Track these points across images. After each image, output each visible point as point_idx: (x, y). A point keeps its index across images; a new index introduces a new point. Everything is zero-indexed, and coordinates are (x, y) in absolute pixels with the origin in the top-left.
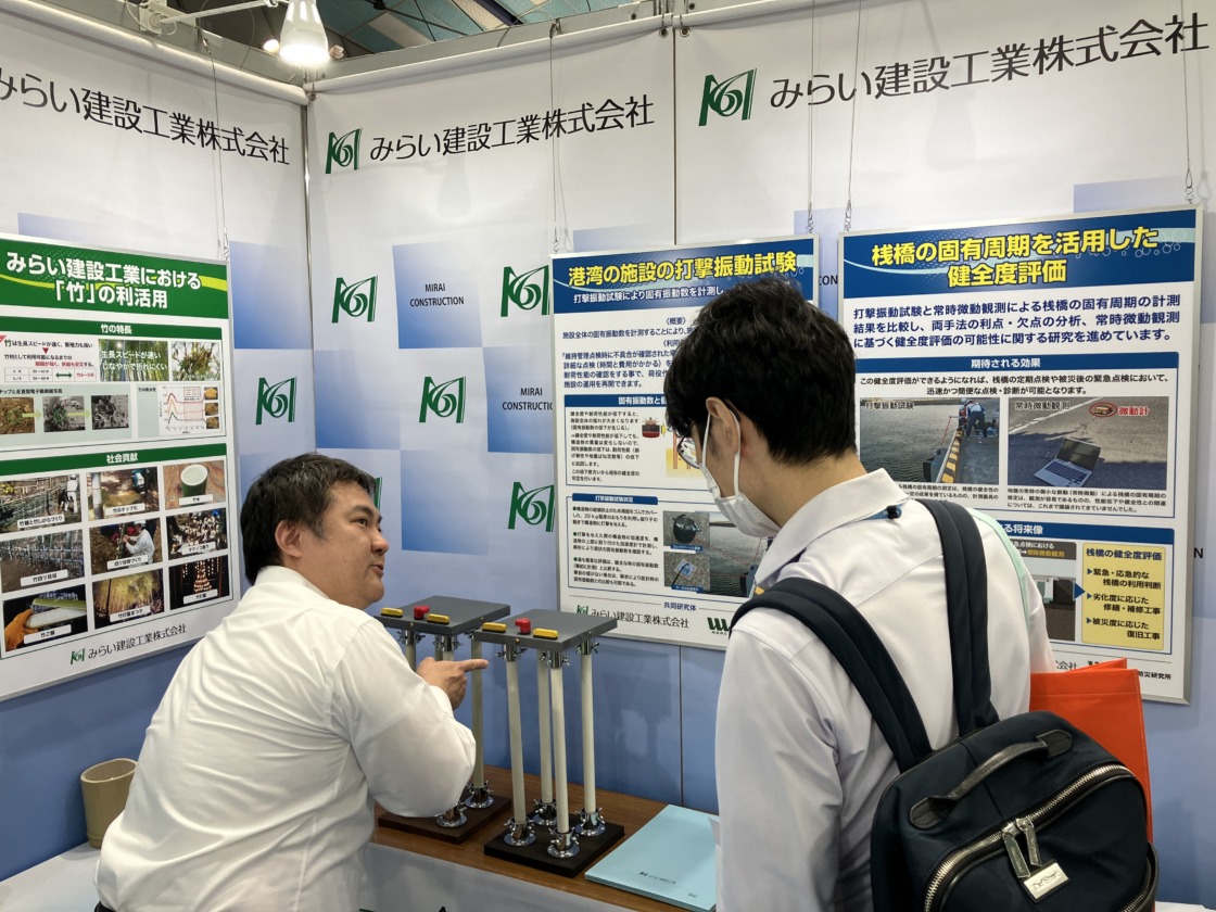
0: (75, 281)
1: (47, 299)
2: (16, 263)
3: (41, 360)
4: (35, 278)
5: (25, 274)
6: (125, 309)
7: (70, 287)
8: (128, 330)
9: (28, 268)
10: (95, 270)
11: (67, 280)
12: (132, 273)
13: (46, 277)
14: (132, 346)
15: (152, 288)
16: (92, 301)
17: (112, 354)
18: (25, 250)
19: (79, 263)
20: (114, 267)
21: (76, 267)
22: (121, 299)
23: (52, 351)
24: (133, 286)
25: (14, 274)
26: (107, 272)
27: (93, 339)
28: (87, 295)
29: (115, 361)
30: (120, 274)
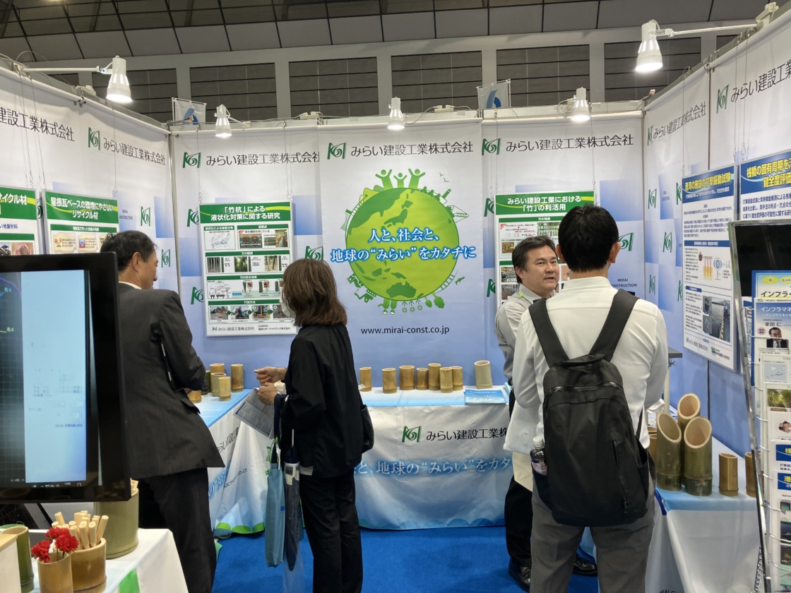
0: (529, 205)
1: (520, 211)
2: (510, 201)
3: (517, 231)
4: (516, 205)
5: (514, 204)
6: (548, 212)
7: (528, 207)
8: (549, 219)
9: (514, 203)
10: (537, 200)
11: (527, 205)
12: (551, 199)
13: (520, 205)
14: (550, 224)
15: (559, 203)
16: (535, 210)
17: (542, 227)
18: (513, 197)
19: (532, 199)
20: (544, 198)
21: (531, 200)
22: (547, 209)
23: (521, 228)
24: (552, 204)
25: (510, 205)
26: (542, 200)
27: (535, 223)
28: (534, 208)
29: (543, 230)
30: (547, 200)
